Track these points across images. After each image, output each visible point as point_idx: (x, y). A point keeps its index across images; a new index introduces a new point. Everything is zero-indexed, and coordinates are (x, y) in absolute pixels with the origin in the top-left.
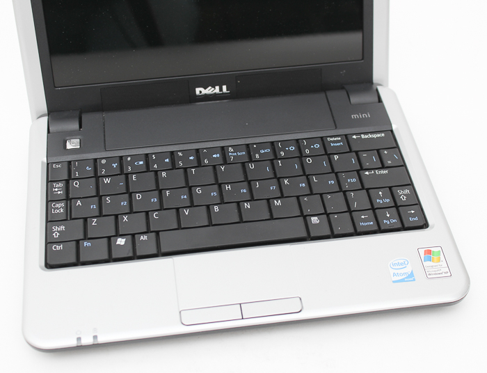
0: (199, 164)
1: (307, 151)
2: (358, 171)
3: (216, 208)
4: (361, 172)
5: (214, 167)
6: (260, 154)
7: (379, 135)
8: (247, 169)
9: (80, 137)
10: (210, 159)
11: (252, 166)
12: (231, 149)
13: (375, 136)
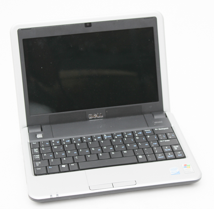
0: (92, 140)
1: (137, 135)
2: (157, 141)
3: (101, 154)
4: (159, 141)
5: (99, 141)
6: (117, 137)
7: (166, 129)
8: (112, 142)
9: (42, 133)
10: (97, 139)
11: (114, 141)
12: (105, 135)
13: (164, 129)
